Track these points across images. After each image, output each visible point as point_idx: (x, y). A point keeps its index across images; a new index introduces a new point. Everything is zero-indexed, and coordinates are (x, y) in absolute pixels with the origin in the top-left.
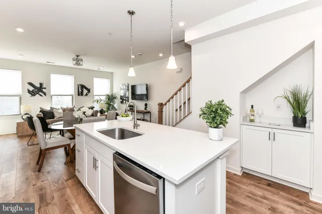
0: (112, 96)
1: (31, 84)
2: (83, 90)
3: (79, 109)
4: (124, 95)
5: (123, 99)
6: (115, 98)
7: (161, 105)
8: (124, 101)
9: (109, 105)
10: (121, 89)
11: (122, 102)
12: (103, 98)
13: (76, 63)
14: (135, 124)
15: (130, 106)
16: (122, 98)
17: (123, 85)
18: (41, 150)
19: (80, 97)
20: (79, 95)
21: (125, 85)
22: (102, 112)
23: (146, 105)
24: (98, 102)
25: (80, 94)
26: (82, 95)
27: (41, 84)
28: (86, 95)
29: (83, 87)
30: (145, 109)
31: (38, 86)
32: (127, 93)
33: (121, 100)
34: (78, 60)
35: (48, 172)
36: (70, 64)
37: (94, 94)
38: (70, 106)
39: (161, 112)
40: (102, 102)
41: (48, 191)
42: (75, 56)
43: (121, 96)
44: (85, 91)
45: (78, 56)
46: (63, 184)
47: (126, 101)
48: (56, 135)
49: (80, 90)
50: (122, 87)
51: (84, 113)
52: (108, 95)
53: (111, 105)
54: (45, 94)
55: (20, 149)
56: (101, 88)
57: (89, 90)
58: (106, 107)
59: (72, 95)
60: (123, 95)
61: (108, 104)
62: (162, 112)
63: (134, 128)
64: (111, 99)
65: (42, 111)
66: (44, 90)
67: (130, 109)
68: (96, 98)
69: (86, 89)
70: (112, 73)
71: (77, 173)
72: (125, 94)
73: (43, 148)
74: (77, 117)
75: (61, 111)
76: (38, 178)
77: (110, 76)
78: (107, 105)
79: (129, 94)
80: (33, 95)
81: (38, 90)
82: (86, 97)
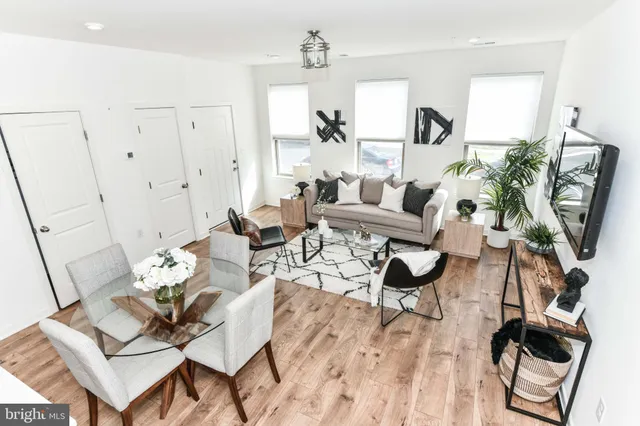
1: (321, 114)
2: (430, 124)
19: (421, 147)
20: (416, 141)
25: (422, 137)
26: (425, 140)
27: (337, 113)
28: (438, 141)
29: (430, 115)
31: (332, 117)
37: (467, 139)
44: (436, 130)
49: (421, 127)
54: (344, 138)
57: (448, 127)
59: (403, 141)
66: (342, 128)
69: (441, 121)
70: (564, 43)
80: (325, 140)
81: (331, 128)
82: (436, 146)
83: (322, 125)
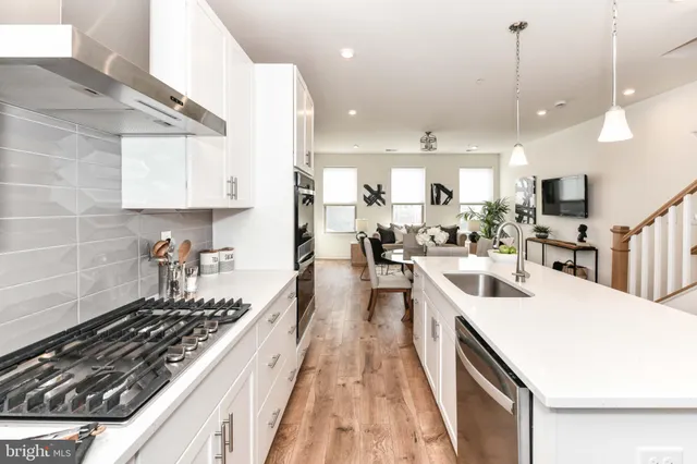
0: (497, 204)
1: (367, 187)
2: (440, 194)
3: (425, 231)
4: (524, 204)
5: (522, 213)
6: (504, 210)
7: (623, 233)
8: (525, 218)
9: (491, 224)
10: (518, 190)
11: (519, 220)
12: (478, 209)
13: (426, 147)
14: (518, 271)
15: (539, 229)
16: (519, 209)
17: (521, 180)
18: (372, 290)
19: (436, 207)
20: (433, 203)
21: (527, 180)
22: (474, 238)
23: (583, 229)
24: (466, 217)
25: (435, 201)
26: (438, 203)
27: (379, 186)
28: (446, 203)
29: (440, 187)
30: (581, 240)
31: (375, 189)
32: (532, 200)
33: (517, 215)
34: (429, 141)
35: (380, 326)
36: (416, 148)
37: (461, 201)
38: (418, 223)
39: (622, 252)
40: (475, 218)
41: (376, 353)
42: (424, 135)
43: (517, 207)
44: (444, 196)
45: (428, 134)
46: (395, 350)
47: (529, 216)
48: (395, 271)
49: (435, 195)
50: (520, 185)
51: (433, 238)
52: (489, 204)
53: (494, 224)
54: (384, 203)
55: (352, 283)
56: (474, 189)
57: (450, 195)
58: (483, 229)
59: (422, 204)
60: (521, 203)
61: (487, 221)
62: (627, 251)
63: (517, 280)
64: (494, 211)
65: (380, 230)
66: (382, 196)
67: (539, 237)
68: (464, 209)
69: (446, 191)
70: (499, 154)
71: (414, 341)
72: (527, 202)
73: (375, 287)
74: (421, 243)
75: (404, 231)
76: (367, 330)
77: (494, 163)
78: (486, 225)
79: (537, 201)
80: (370, 204)
81: (375, 196)
82: (445, 206)
83: (368, 194)
